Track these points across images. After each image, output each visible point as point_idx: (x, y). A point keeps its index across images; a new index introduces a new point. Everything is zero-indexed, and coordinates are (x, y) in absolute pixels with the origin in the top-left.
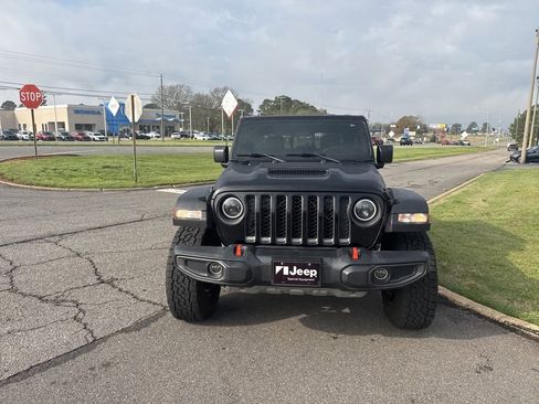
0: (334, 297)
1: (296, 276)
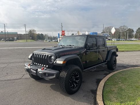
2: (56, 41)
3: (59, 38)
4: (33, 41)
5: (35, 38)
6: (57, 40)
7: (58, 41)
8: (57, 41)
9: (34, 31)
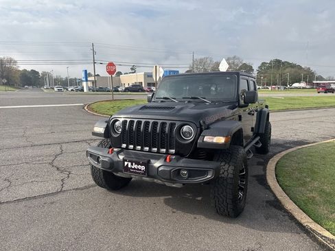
0: (155, 183)
1: (135, 169)
2: (77, 90)
3: (87, 81)
4: (10, 89)
5: (16, 83)
6: (79, 87)
7: (85, 90)
8: (82, 90)
9: (10, 61)
